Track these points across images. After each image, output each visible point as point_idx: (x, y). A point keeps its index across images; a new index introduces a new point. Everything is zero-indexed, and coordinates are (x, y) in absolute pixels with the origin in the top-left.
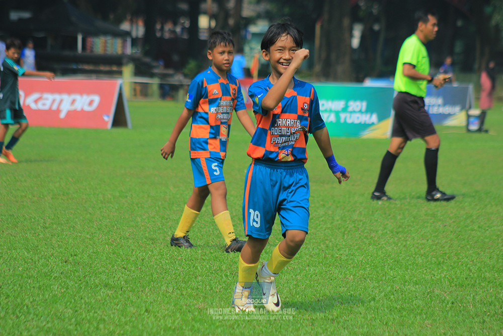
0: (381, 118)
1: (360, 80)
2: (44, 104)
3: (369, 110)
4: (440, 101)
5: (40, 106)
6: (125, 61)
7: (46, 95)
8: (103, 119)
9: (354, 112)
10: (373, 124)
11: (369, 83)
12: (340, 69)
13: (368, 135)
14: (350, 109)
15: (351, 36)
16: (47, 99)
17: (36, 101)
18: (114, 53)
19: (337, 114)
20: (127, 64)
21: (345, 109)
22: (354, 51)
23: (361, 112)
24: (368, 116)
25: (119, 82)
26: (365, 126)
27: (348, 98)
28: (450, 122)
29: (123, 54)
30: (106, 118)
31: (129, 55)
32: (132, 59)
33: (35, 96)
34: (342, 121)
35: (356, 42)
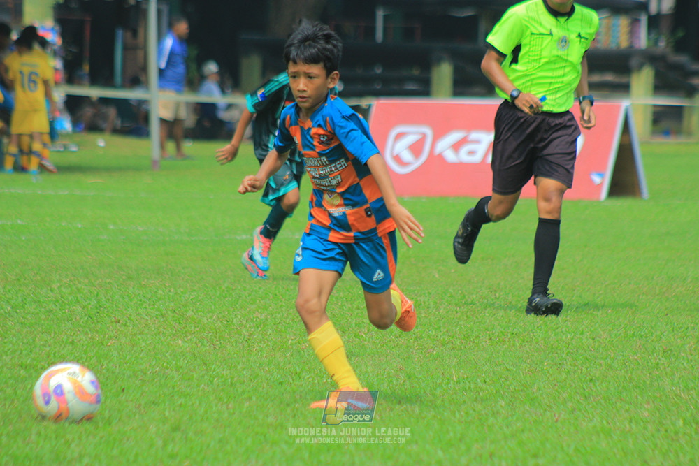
2: (472, 153)
5: (463, 156)
6: (634, 62)
7: (474, 135)
8: (591, 181)
16: (477, 142)
17: (456, 147)
18: (613, 46)
20: (640, 67)
25: (624, 104)
29: (631, 47)
30: (597, 179)
31: (643, 50)
32: (651, 58)
33: (455, 136)
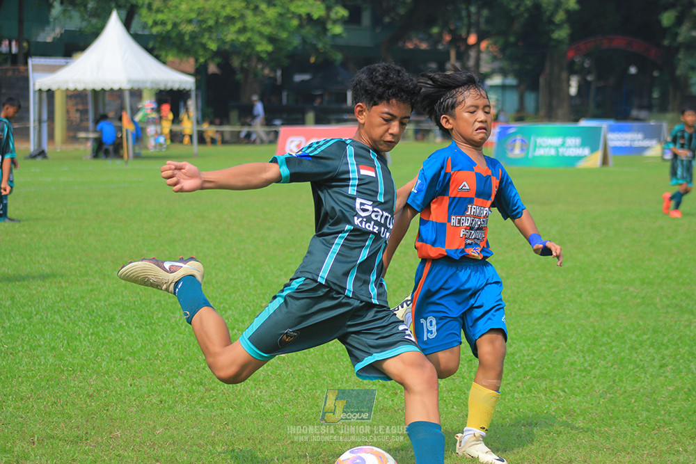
0: (593, 150)
1: (576, 120)
3: (583, 145)
4: (640, 136)
9: (570, 147)
10: (585, 156)
11: (584, 123)
12: (560, 112)
13: (582, 165)
14: (567, 145)
15: (569, 86)
19: (557, 148)
21: (563, 145)
22: (571, 97)
23: (575, 147)
24: (581, 149)
26: (579, 158)
27: (566, 135)
28: (649, 153)
34: (560, 154)
35: (573, 90)
